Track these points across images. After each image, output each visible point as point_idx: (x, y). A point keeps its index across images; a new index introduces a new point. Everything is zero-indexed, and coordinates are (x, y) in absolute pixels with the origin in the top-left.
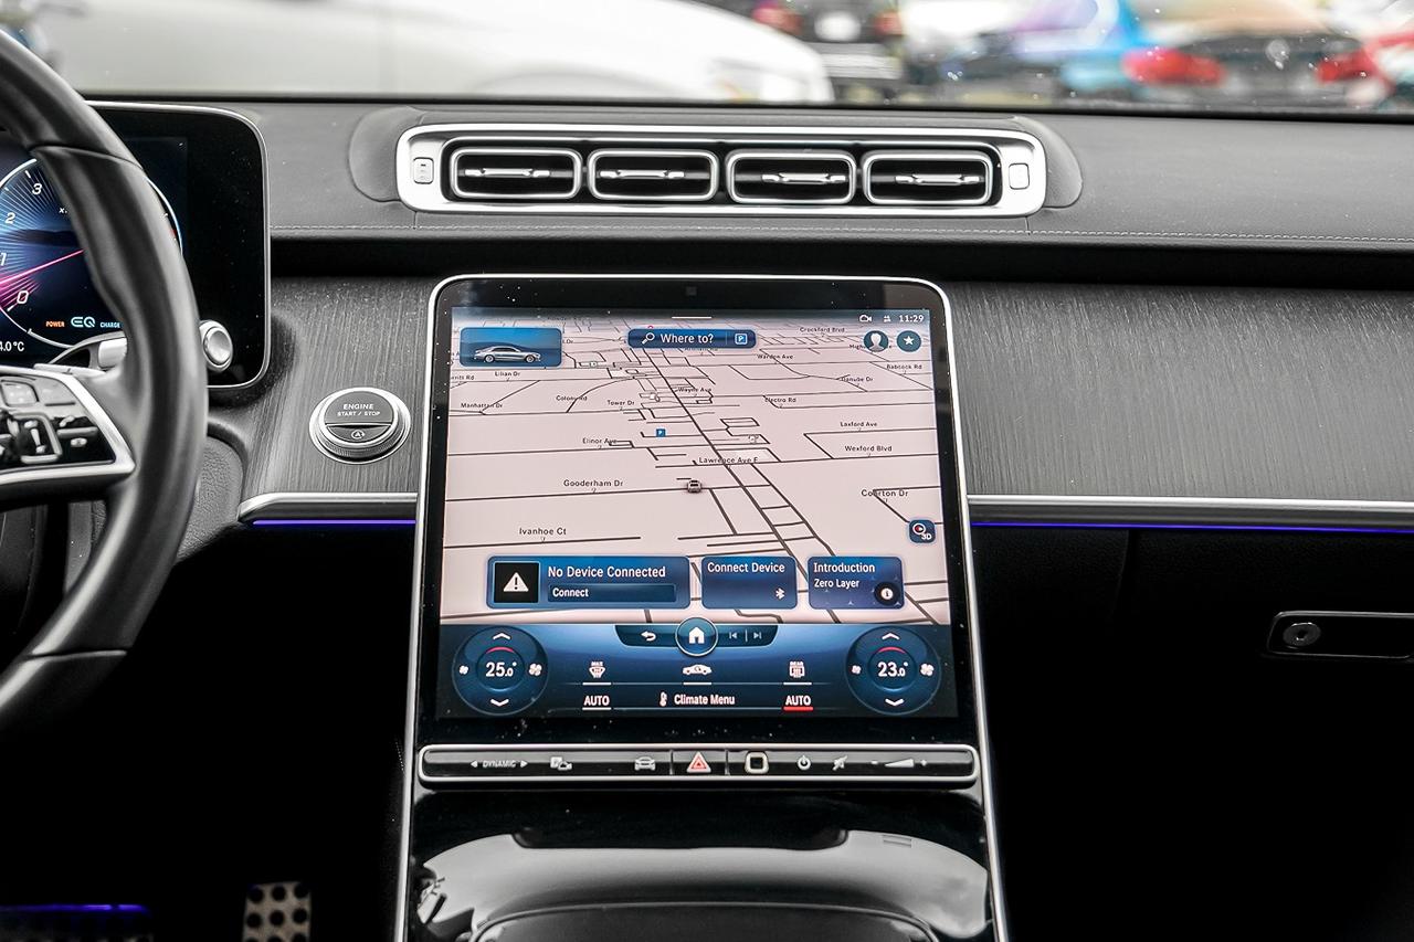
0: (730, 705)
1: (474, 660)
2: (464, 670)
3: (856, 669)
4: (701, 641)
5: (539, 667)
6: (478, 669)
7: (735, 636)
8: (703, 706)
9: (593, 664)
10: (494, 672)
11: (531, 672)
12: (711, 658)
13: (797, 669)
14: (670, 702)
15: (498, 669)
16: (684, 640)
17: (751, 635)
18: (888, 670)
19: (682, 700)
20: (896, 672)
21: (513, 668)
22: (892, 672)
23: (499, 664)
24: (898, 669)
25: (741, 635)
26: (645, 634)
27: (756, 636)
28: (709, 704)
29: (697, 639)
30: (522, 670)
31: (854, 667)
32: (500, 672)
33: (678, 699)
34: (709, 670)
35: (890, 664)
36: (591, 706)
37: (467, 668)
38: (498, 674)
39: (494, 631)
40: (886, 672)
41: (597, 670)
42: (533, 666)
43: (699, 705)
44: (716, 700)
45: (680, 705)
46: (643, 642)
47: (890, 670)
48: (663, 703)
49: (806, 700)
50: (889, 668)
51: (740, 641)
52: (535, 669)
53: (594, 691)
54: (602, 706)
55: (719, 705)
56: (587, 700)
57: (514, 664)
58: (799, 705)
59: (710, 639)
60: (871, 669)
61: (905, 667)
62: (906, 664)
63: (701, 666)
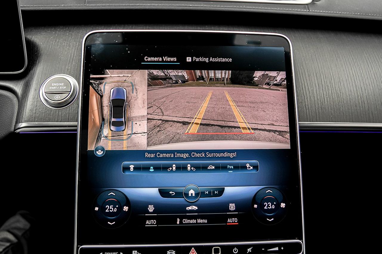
0: (205, 223)
1: (100, 204)
2: (97, 209)
3: (256, 206)
4: (194, 195)
5: (127, 208)
6: (102, 209)
7: (207, 193)
8: (194, 223)
9: (149, 206)
10: (109, 210)
11: (124, 210)
12: (197, 203)
13: (232, 207)
14: (181, 222)
15: (110, 209)
16: (187, 195)
17: (214, 192)
18: (268, 206)
19: (186, 221)
20: (271, 206)
21: (117, 208)
22: (270, 207)
23: (111, 206)
24: (272, 205)
25: (210, 192)
26: (171, 193)
27: (216, 192)
28: (197, 223)
29: (192, 194)
30: (120, 209)
31: (255, 205)
32: (111, 210)
33: (184, 221)
34: (196, 208)
35: (269, 203)
36: (149, 225)
37: (98, 208)
38: (110, 211)
39: (108, 192)
40: (267, 207)
41: (151, 209)
42: (125, 207)
43: (193, 223)
44: (200, 221)
45: (185, 224)
46: (170, 196)
47: (269, 206)
48: (178, 223)
49: (235, 220)
50: (268, 205)
51: (209, 195)
52: (126, 208)
53: (150, 218)
54: (153, 224)
55: (201, 223)
56: (147, 222)
57: (117, 206)
58: (233, 222)
59: (197, 194)
60: (261, 206)
61: (274, 204)
62: (275, 203)
63: (194, 207)
